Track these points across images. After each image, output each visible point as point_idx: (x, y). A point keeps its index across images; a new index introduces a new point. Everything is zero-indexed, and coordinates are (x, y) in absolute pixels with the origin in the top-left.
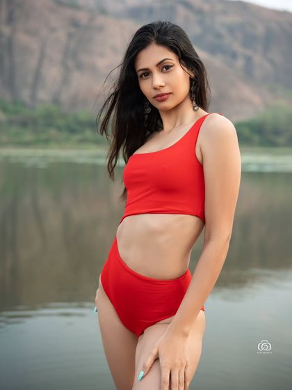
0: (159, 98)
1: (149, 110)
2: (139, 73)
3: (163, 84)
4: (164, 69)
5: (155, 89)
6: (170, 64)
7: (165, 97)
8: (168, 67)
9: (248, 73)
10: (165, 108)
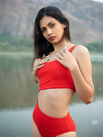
0: (51, 39)
1: (48, 45)
2: (42, 29)
3: (52, 33)
4: (52, 26)
5: (49, 35)
6: (54, 24)
7: (53, 38)
8: (53, 25)
9: (93, 26)
10: (55, 43)
